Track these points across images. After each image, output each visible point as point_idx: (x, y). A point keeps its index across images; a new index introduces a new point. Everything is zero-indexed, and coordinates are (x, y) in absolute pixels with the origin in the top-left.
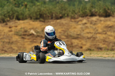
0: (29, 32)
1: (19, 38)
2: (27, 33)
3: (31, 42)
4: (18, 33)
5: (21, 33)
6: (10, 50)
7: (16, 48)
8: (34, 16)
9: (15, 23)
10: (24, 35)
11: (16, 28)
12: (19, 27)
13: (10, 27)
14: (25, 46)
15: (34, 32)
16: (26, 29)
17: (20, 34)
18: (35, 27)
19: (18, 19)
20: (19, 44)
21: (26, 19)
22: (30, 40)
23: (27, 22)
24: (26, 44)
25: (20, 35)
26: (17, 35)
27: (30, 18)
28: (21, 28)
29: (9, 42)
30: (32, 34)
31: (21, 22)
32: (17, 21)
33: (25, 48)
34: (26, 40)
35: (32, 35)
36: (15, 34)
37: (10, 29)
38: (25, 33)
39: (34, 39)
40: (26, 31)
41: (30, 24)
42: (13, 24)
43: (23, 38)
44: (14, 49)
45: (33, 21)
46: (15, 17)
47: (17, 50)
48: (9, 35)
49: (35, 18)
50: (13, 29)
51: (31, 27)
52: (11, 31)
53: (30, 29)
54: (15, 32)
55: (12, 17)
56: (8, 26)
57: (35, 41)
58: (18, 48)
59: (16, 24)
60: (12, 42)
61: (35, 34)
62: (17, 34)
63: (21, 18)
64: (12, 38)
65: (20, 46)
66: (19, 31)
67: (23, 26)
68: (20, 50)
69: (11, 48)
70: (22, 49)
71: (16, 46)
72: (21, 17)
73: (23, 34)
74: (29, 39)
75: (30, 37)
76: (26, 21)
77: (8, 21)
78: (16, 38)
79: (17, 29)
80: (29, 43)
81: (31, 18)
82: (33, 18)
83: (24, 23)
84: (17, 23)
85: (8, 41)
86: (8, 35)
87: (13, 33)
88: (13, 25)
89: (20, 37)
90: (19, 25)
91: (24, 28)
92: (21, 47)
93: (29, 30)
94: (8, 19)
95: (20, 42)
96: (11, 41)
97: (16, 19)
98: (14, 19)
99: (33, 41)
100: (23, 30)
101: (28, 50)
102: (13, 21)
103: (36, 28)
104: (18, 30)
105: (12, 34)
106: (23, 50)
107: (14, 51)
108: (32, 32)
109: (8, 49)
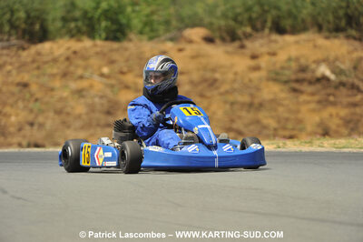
0: (313, 71)
1: (282, 91)
2: (308, 75)
3: (319, 102)
4: (277, 74)
5: (288, 74)
6: (252, 127)
7: (272, 123)
8: (329, 22)
9: (271, 41)
10: (297, 81)
11: (274, 59)
12: (282, 57)
13: (254, 57)
14: (300, 116)
15: (328, 73)
16: (303, 61)
17: (285, 78)
18: (332, 55)
19: (280, 30)
20: (281, 109)
21: (304, 29)
22: (316, 98)
23: (309, 41)
24: (304, 109)
25: (286, 82)
26: (275, 80)
27: (316, 29)
28: (290, 59)
29: (251, 105)
30: (324, 79)
31: (289, 38)
32: (275, 37)
33: (300, 121)
34: (303, 98)
35: (324, 82)
36: (269, 79)
37: (252, 63)
38: (301, 75)
39: (329, 95)
40: (303, 69)
41: (315, 46)
42: (262, 46)
43: (295, 90)
44: (265, 127)
45: (327, 38)
46: (269, 24)
47: (275, 130)
48: (250, 81)
49: (331, 26)
50: (264, 62)
51: (319, 55)
52: (257, 68)
53: (318, 62)
54: (269, 71)
55: (259, 25)
56: (248, 52)
57: (332, 98)
58: (279, 122)
59: (274, 47)
60: (261, 105)
61: (332, 77)
62: (275, 77)
63: (288, 28)
64: (258, 89)
65: (286, 115)
66: (282, 68)
67: (294, 52)
68: (284, 128)
69: (258, 122)
70: (290, 126)
71: (272, 117)
72: (287, 23)
73: (293, 77)
74: (313, 94)
75: (318, 86)
76: (303, 37)
77: (248, 36)
78: (271, 91)
79: (274, 64)
80: (313, 106)
81: (320, 28)
82: (325, 27)
83: (297, 42)
84: (276, 42)
85: (246, 99)
86: (246, 80)
87: (262, 74)
88: (264, 50)
89: (286, 88)
90: (282, 48)
91: (297, 59)
92: (287, 119)
93: (313, 66)
94: (248, 30)
95: (286, 102)
96: (257, 101)
97: (271, 30)
98: (267, 31)
99: (327, 101)
100: (293, 65)
101: (309, 128)
102: (262, 37)
103: (336, 59)
104: (278, 66)
105: (260, 79)
106: (293, 129)
107: (266, 132)
108: (324, 70)
109: (247, 125)
